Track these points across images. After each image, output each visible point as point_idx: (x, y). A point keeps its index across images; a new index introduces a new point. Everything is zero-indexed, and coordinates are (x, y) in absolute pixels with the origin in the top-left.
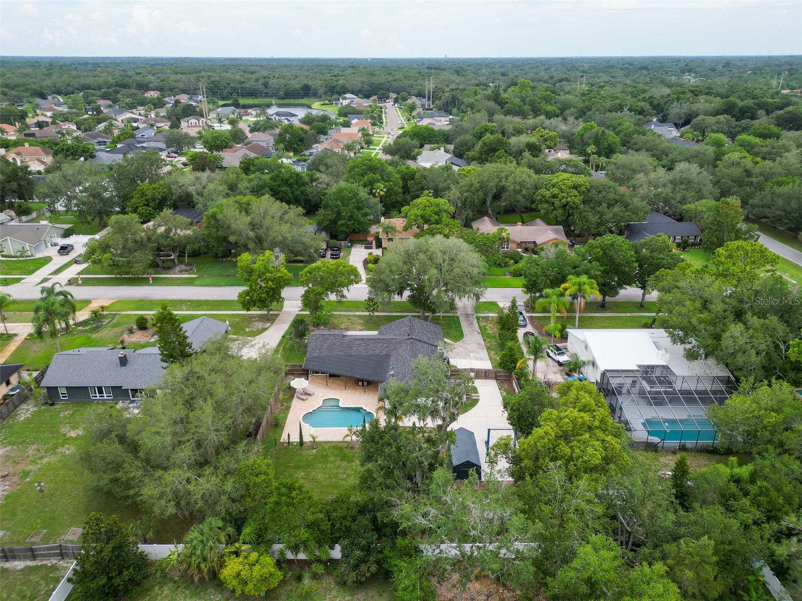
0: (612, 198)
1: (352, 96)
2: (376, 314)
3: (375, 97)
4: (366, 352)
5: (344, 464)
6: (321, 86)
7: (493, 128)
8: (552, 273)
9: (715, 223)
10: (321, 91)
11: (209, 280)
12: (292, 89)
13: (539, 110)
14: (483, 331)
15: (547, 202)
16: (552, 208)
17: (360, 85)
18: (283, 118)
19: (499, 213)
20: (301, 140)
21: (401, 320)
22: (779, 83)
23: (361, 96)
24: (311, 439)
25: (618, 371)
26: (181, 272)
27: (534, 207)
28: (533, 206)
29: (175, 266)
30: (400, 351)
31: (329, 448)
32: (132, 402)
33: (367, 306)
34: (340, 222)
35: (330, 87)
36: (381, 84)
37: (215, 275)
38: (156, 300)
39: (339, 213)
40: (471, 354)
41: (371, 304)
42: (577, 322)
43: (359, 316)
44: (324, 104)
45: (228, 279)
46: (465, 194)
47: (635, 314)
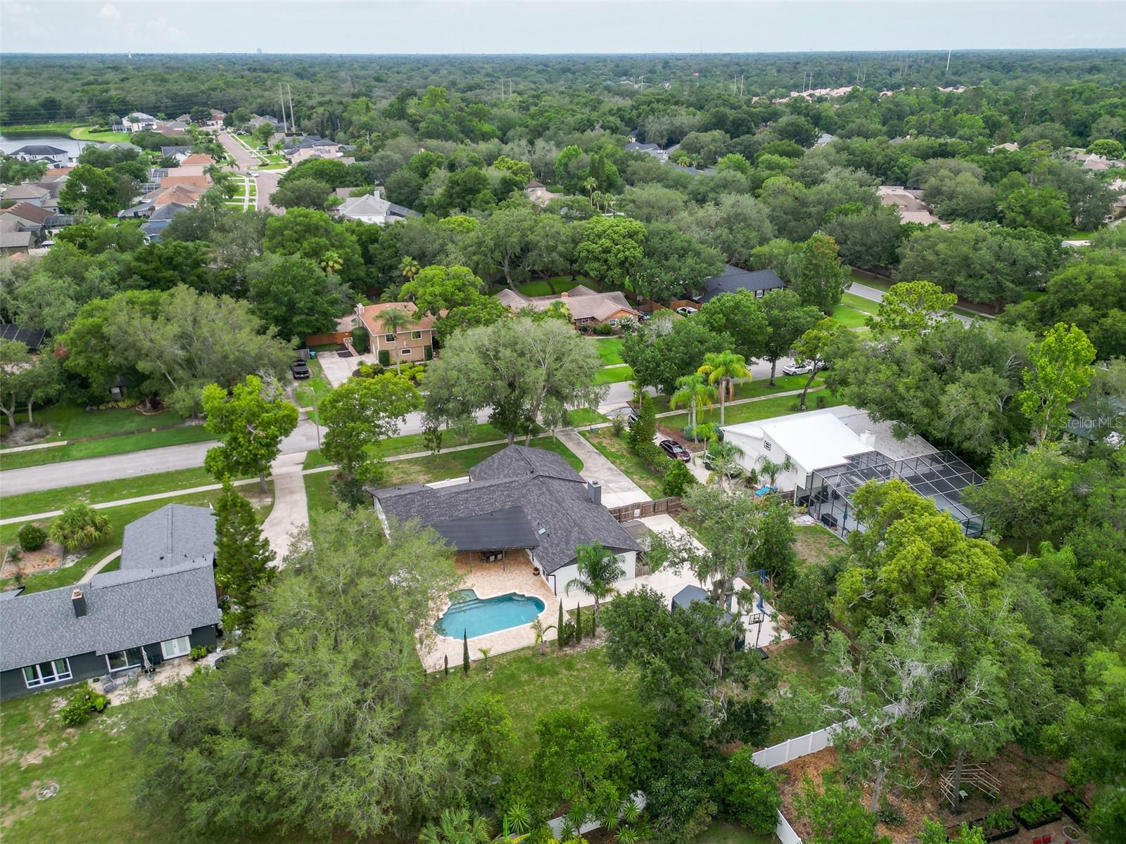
0: (679, 247)
1: (145, 116)
2: (443, 451)
3: (187, 117)
4: (482, 509)
5: (547, 680)
6: (81, 101)
7: (440, 159)
8: (678, 353)
9: (811, 267)
10: (83, 109)
11: (99, 446)
12: (22, 107)
13: (472, 131)
14: (602, 450)
15: (597, 259)
16: (605, 267)
17: (153, 98)
18: (39, 157)
19: (523, 282)
20: (112, 192)
21: (501, 452)
22: (739, 88)
23: (163, 115)
24: (482, 656)
25: (828, 469)
26: (30, 440)
27: (577, 269)
28: (575, 266)
29: (11, 431)
30: (533, 497)
31: (510, 664)
32: (115, 675)
33: (426, 442)
34: (296, 319)
35: (98, 102)
36: (192, 95)
37: (102, 437)
38: (17, 496)
39: (291, 306)
40: (611, 485)
41: (433, 438)
42: (723, 416)
43: (409, 461)
44: (94, 131)
45: (132, 439)
46: (475, 258)
47: (771, 396)
